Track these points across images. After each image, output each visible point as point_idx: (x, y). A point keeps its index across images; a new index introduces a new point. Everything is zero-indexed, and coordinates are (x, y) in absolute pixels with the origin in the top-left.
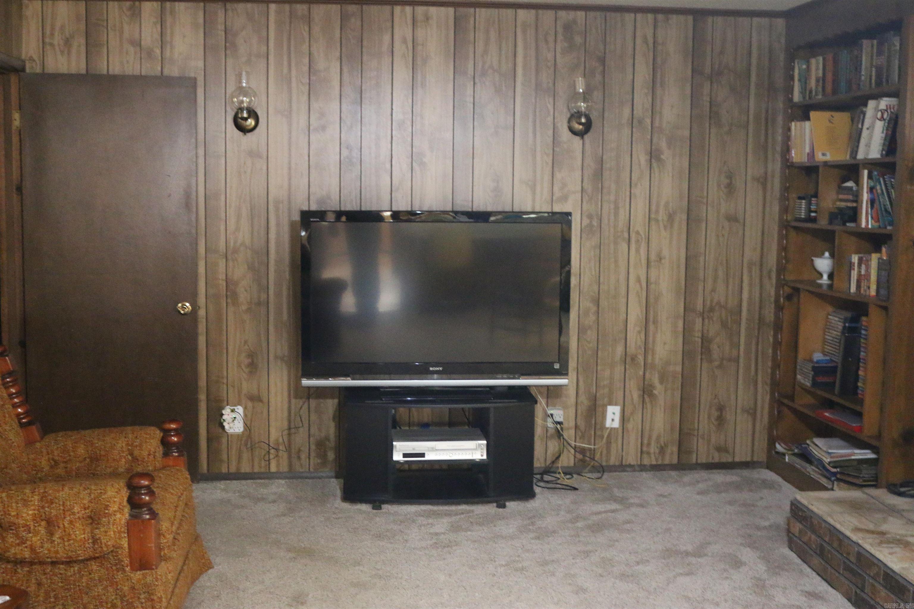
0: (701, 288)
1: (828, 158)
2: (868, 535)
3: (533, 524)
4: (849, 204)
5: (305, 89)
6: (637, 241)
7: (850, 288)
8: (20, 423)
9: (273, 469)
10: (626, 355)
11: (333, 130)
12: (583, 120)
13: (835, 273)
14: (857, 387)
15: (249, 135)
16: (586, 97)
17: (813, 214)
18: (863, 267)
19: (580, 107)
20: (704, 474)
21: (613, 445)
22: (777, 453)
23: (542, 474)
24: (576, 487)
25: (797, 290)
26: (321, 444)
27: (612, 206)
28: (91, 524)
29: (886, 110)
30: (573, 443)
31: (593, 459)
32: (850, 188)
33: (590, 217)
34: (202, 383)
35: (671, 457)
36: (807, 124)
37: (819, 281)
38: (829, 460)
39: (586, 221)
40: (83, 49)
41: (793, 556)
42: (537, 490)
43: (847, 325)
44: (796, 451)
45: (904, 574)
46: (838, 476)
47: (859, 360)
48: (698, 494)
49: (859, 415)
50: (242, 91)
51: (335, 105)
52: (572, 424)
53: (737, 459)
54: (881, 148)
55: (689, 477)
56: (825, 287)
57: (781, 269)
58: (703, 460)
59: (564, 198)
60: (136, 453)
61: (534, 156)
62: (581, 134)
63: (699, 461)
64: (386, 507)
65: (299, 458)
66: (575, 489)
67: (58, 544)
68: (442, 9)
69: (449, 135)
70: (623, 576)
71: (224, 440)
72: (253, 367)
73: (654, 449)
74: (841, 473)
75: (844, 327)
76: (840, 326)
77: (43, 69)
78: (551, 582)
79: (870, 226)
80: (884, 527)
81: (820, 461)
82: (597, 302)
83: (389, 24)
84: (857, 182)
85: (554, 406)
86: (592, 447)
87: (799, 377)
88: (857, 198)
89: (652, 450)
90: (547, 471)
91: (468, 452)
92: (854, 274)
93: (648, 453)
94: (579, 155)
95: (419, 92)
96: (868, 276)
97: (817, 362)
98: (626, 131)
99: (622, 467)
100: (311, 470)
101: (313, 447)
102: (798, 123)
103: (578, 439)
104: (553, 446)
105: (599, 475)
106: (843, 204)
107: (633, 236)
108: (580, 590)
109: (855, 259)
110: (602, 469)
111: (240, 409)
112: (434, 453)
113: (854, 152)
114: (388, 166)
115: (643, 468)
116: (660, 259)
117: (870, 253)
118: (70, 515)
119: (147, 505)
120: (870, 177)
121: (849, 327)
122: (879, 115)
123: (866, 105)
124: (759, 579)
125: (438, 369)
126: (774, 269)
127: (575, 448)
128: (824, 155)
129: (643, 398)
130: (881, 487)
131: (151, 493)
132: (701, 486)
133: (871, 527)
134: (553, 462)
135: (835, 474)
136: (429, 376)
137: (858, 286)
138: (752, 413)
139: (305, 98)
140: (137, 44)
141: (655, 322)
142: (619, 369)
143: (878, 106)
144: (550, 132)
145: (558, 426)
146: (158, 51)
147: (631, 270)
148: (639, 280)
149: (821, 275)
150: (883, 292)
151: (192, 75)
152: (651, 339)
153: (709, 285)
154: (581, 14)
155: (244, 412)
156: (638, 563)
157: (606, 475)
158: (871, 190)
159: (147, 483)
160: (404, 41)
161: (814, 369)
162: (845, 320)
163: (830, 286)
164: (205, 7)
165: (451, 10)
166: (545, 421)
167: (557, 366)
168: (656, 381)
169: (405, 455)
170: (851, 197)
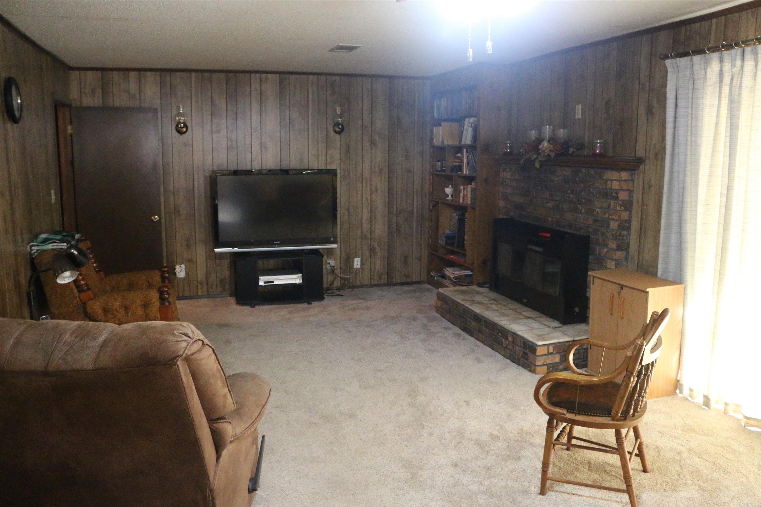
0: (395, 203)
1: (450, 143)
2: (467, 302)
3: (325, 310)
4: (459, 164)
5: (210, 113)
6: (366, 182)
7: (460, 201)
8: (96, 271)
9: (200, 294)
10: (362, 234)
11: (224, 132)
12: (340, 127)
13: (454, 195)
14: (464, 244)
15: (184, 135)
16: (341, 116)
17: (444, 168)
18: (465, 191)
19: (339, 120)
20: (399, 287)
21: (358, 276)
22: (432, 276)
23: (326, 290)
24: (342, 294)
25: (437, 203)
26: (222, 281)
27: (354, 166)
28: (144, 308)
29: (473, 123)
30: (340, 275)
31: (349, 282)
32: (459, 157)
33: (344, 171)
34: (164, 254)
35: (384, 280)
36: (441, 127)
37: (448, 198)
38: (453, 276)
39: (342, 173)
40: (101, 94)
41: (438, 316)
42: (325, 297)
43: (460, 217)
44: (439, 274)
45: (481, 314)
46: (457, 283)
47: (464, 232)
48: (397, 295)
49: (464, 255)
50: (179, 114)
51: (224, 121)
52: (339, 267)
53: (414, 280)
54: (471, 139)
55: (392, 289)
56: (450, 201)
57: (431, 193)
58: (398, 281)
59: (332, 163)
60: (150, 281)
61: (318, 144)
62: (339, 133)
63: (397, 282)
64: (257, 307)
65: (212, 288)
66: (343, 296)
67: (131, 317)
68: (274, 75)
69: (278, 134)
70: (368, 326)
71: (176, 281)
72: (188, 246)
73: (376, 277)
74: (458, 282)
75: (458, 218)
76: (457, 217)
77: (81, 104)
78: (337, 330)
79: (467, 173)
80: (474, 299)
81: (449, 277)
82: (348, 210)
83: (249, 82)
84: (462, 153)
85: (330, 259)
86: (348, 277)
87: (440, 241)
88: (462, 162)
89: (375, 278)
90: (328, 289)
91: (293, 280)
92: (462, 195)
93: (374, 279)
94: (339, 143)
95: (264, 114)
96: (467, 195)
97: (448, 234)
98: (360, 132)
99: (363, 286)
100: (218, 293)
101: (219, 283)
102: (437, 127)
103: (341, 273)
104: (330, 278)
105: (352, 290)
106: (457, 164)
107: (364, 179)
108: (349, 332)
109: (462, 187)
110: (354, 287)
111: (183, 266)
112: (278, 281)
113: (460, 141)
114: (250, 149)
115: (372, 286)
116: (377, 189)
117: (468, 185)
118: (135, 304)
119: (167, 299)
120: (467, 152)
121: (460, 218)
122: (470, 125)
123: (465, 120)
124: (424, 324)
125: (278, 242)
126: (428, 193)
127: (341, 278)
128: (448, 142)
129: (371, 254)
130: (474, 285)
131: (168, 294)
132: (399, 292)
133: (469, 299)
134: (331, 284)
135: (455, 282)
136: (274, 246)
137: (463, 200)
138: (420, 259)
139: (210, 117)
140: (128, 92)
141: (375, 219)
142: (359, 241)
143: (469, 121)
144: (325, 132)
145: (333, 268)
146: (138, 95)
147: (364, 196)
148: (367, 200)
149: (448, 196)
150: (473, 201)
151: (155, 107)
152: (373, 227)
153: (399, 202)
154: (338, 78)
155: (185, 267)
156: (373, 321)
157: (355, 290)
158: (468, 157)
159: (166, 290)
160: (256, 90)
161: (446, 237)
162: (459, 215)
163: (452, 200)
164: (160, 74)
165: (278, 75)
166: (326, 266)
167: (332, 239)
168: (376, 246)
169: (265, 283)
170: (459, 161)
